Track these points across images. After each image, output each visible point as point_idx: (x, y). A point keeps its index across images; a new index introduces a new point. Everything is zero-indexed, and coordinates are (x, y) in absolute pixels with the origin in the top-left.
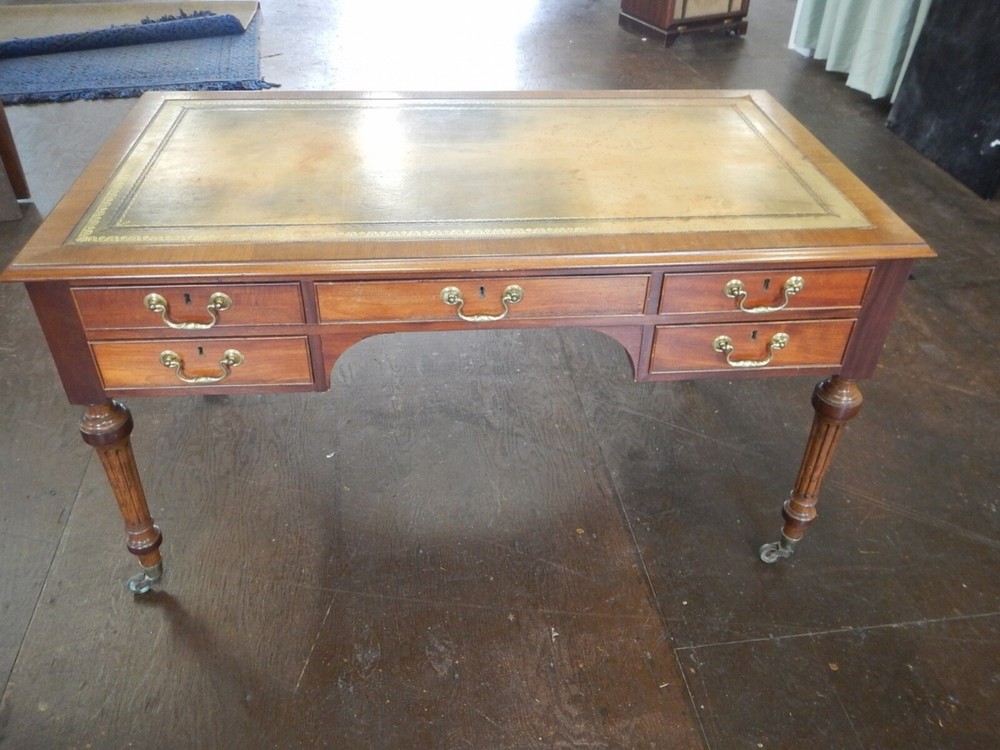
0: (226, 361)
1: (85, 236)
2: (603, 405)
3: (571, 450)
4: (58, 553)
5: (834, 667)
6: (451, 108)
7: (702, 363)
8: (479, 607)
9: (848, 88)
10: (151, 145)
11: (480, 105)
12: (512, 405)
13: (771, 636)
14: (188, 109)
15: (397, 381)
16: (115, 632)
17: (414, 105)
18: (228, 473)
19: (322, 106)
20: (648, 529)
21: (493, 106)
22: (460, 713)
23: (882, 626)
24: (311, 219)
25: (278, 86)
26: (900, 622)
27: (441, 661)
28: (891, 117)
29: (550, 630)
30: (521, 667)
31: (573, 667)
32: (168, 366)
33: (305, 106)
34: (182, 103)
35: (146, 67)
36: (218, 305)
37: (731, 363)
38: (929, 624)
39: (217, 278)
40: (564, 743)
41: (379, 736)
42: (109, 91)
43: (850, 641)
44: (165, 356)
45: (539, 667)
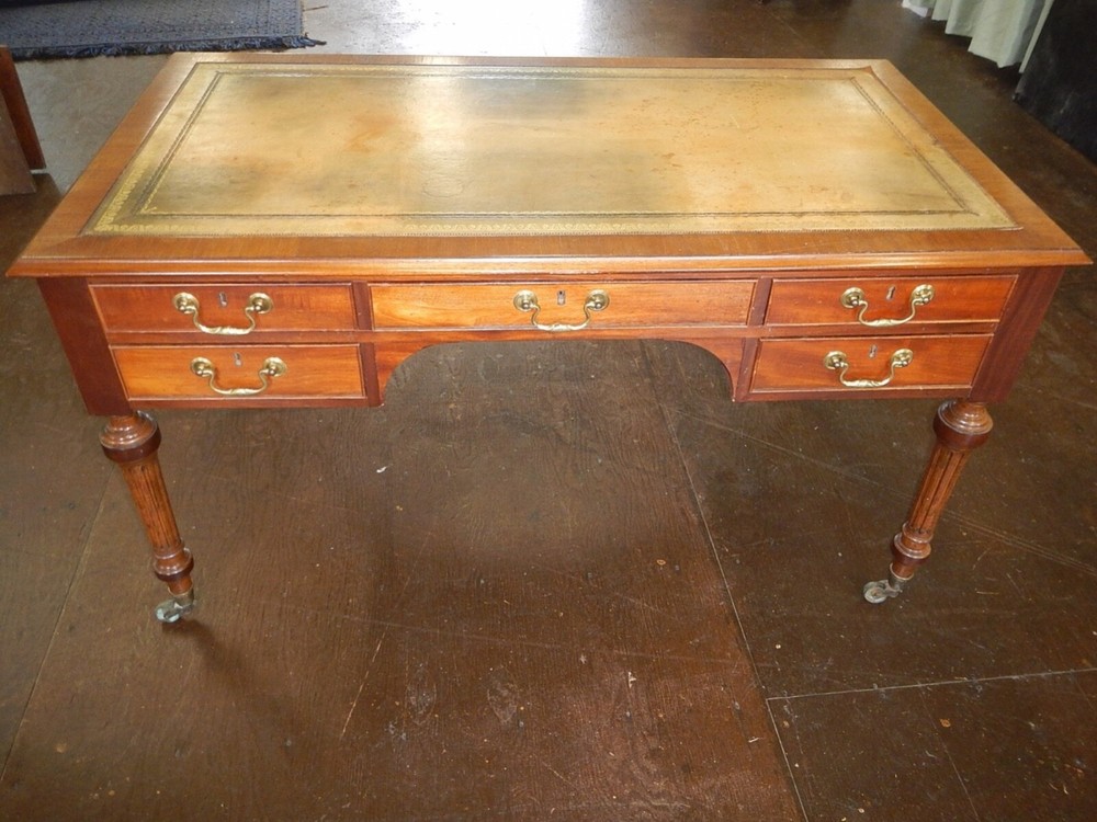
0: (266, 371)
1: (105, 224)
2: (687, 418)
3: (652, 470)
4: (78, 574)
5: (946, 724)
6: (525, 78)
7: (811, 382)
8: (547, 646)
9: (971, 54)
10: (180, 116)
11: (559, 74)
12: (586, 417)
13: (876, 687)
14: (223, 73)
15: (456, 385)
16: (141, 665)
17: (482, 73)
18: (267, 487)
19: (375, 72)
20: (738, 561)
21: (574, 75)
22: (526, 766)
23: (1000, 677)
24: (365, 209)
25: (323, 44)
26: (1022, 673)
27: (504, 706)
28: (1019, 89)
29: (626, 675)
30: (594, 716)
31: (652, 717)
32: (201, 375)
33: (357, 73)
34: (216, 66)
35: (174, 19)
36: (258, 308)
37: (845, 383)
38: (1054, 676)
39: (257, 276)
40: (641, 803)
41: (434, 790)
42: (133, 46)
43: (964, 694)
44: (198, 364)
45: (613, 715)
